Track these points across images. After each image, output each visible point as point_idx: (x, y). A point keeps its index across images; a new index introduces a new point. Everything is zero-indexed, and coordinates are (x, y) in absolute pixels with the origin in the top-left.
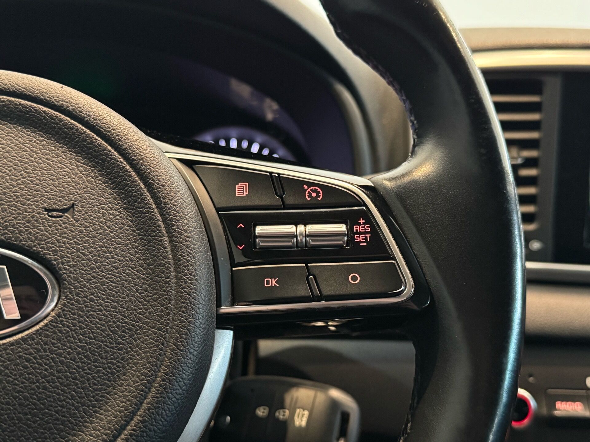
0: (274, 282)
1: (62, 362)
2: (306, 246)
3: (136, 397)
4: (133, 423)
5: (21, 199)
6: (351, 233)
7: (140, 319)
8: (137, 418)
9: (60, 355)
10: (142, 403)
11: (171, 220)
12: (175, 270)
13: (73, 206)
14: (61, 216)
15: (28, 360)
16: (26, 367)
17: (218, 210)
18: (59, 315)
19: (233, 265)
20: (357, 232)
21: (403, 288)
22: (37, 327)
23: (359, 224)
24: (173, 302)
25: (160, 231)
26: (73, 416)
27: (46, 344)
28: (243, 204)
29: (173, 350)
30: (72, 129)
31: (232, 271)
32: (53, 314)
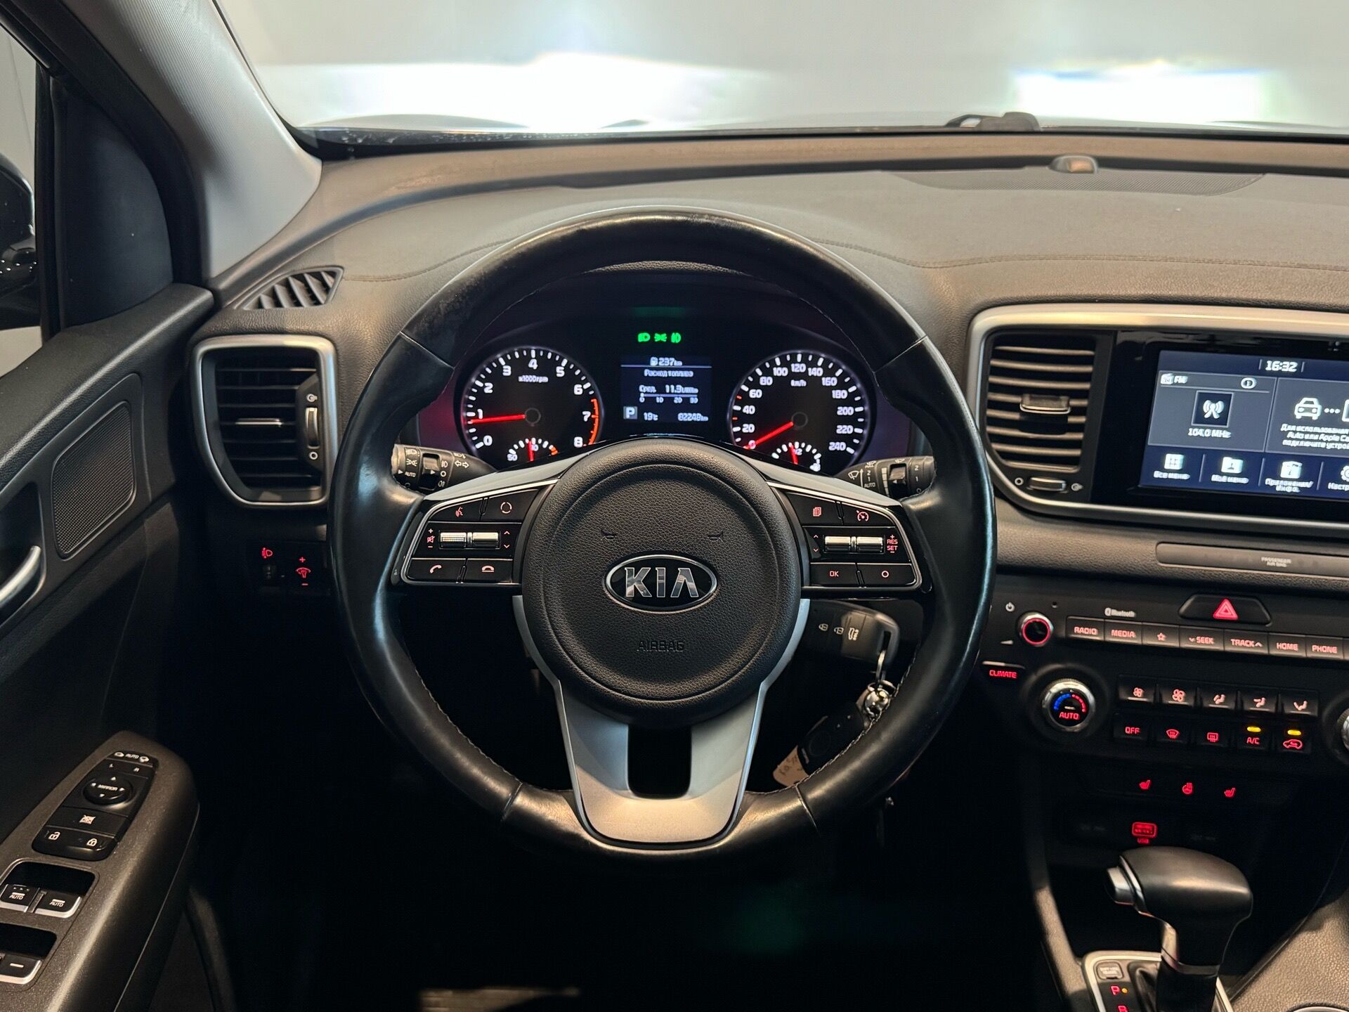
0: (836, 574)
1: (721, 620)
2: (857, 552)
3: (759, 640)
4: (758, 653)
5: (695, 530)
6: (885, 543)
7: (760, 598)
8: (760, 651)
9: (719, 616)
10: (762, 643)
11: (777, 541)
12: (779, 571)
13: (722, 533)
14: (716, 539)
15: (704, 619)
16: (703, 623)
17: (802, 525)
18: (718, 595)
19: (811, 560)
20: (889, 544)
21: (915, 581)
22: (707, 601)
23: (891, 539)
24: (778, 589)
25: (770, 547)
26: (727, 648)
27: (712, 610)
28: (818, 522)
29: (778, 616)
30: (720, 485)
31: (810, 565)
32: (715, 594)
